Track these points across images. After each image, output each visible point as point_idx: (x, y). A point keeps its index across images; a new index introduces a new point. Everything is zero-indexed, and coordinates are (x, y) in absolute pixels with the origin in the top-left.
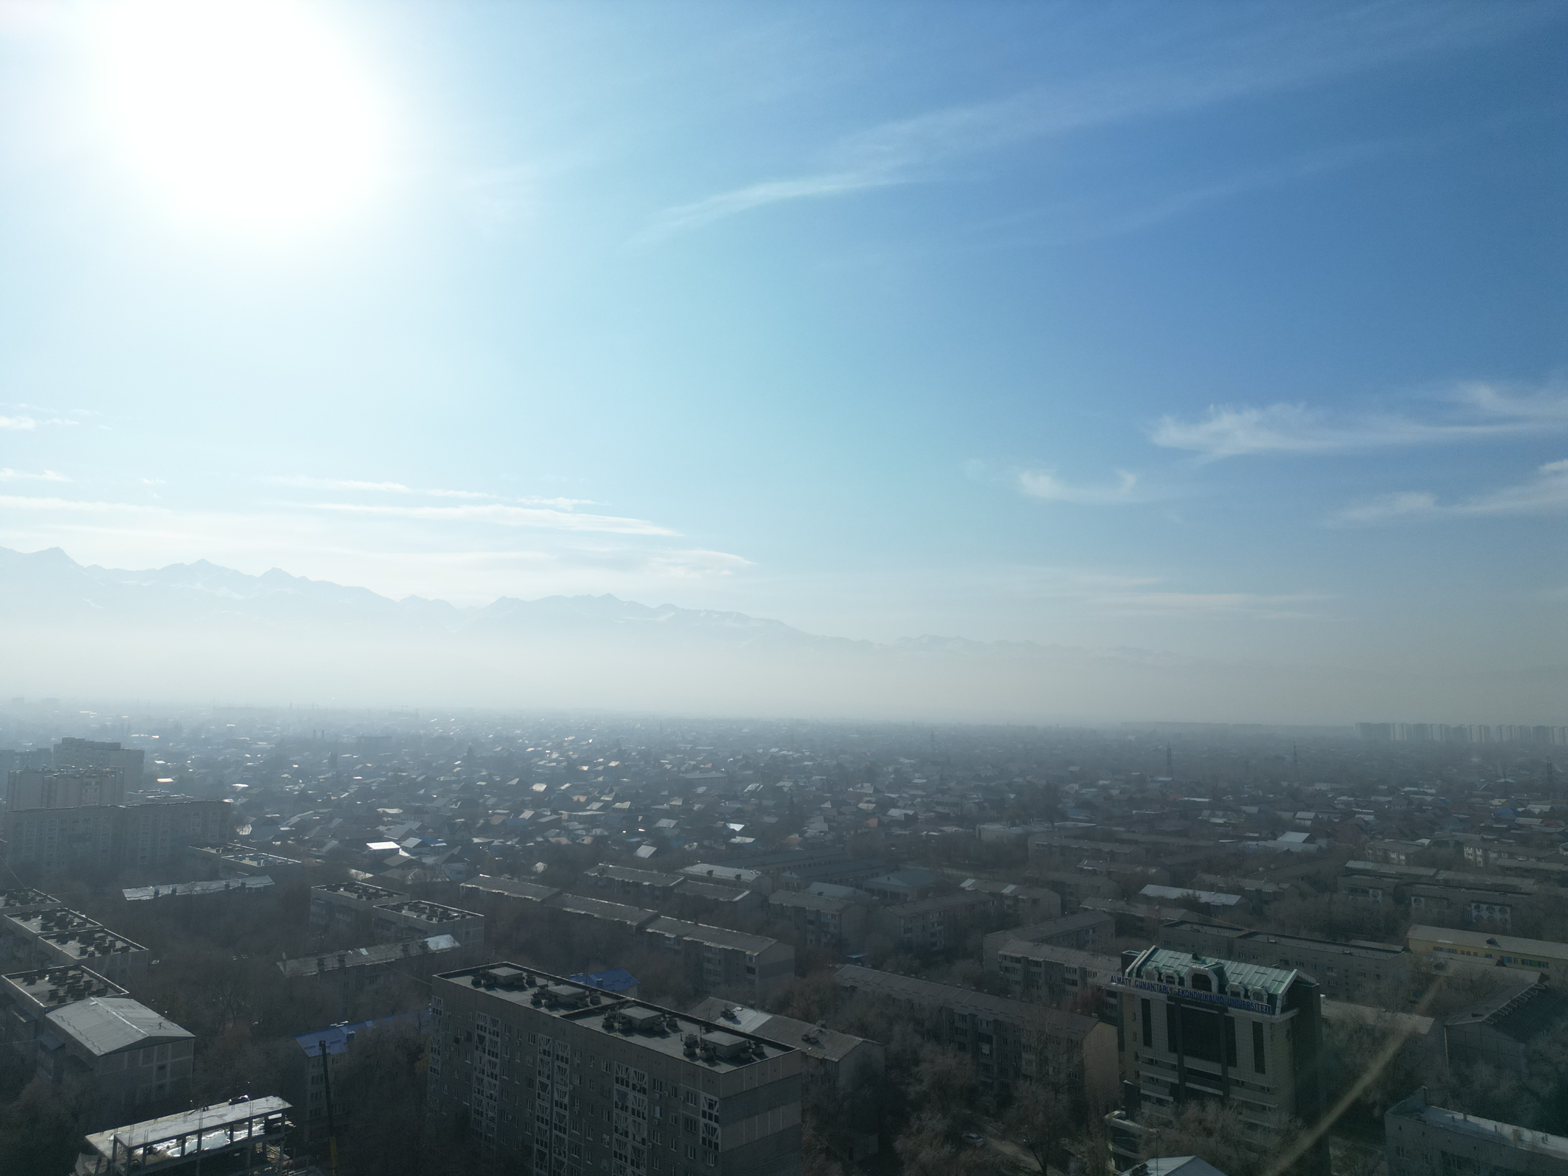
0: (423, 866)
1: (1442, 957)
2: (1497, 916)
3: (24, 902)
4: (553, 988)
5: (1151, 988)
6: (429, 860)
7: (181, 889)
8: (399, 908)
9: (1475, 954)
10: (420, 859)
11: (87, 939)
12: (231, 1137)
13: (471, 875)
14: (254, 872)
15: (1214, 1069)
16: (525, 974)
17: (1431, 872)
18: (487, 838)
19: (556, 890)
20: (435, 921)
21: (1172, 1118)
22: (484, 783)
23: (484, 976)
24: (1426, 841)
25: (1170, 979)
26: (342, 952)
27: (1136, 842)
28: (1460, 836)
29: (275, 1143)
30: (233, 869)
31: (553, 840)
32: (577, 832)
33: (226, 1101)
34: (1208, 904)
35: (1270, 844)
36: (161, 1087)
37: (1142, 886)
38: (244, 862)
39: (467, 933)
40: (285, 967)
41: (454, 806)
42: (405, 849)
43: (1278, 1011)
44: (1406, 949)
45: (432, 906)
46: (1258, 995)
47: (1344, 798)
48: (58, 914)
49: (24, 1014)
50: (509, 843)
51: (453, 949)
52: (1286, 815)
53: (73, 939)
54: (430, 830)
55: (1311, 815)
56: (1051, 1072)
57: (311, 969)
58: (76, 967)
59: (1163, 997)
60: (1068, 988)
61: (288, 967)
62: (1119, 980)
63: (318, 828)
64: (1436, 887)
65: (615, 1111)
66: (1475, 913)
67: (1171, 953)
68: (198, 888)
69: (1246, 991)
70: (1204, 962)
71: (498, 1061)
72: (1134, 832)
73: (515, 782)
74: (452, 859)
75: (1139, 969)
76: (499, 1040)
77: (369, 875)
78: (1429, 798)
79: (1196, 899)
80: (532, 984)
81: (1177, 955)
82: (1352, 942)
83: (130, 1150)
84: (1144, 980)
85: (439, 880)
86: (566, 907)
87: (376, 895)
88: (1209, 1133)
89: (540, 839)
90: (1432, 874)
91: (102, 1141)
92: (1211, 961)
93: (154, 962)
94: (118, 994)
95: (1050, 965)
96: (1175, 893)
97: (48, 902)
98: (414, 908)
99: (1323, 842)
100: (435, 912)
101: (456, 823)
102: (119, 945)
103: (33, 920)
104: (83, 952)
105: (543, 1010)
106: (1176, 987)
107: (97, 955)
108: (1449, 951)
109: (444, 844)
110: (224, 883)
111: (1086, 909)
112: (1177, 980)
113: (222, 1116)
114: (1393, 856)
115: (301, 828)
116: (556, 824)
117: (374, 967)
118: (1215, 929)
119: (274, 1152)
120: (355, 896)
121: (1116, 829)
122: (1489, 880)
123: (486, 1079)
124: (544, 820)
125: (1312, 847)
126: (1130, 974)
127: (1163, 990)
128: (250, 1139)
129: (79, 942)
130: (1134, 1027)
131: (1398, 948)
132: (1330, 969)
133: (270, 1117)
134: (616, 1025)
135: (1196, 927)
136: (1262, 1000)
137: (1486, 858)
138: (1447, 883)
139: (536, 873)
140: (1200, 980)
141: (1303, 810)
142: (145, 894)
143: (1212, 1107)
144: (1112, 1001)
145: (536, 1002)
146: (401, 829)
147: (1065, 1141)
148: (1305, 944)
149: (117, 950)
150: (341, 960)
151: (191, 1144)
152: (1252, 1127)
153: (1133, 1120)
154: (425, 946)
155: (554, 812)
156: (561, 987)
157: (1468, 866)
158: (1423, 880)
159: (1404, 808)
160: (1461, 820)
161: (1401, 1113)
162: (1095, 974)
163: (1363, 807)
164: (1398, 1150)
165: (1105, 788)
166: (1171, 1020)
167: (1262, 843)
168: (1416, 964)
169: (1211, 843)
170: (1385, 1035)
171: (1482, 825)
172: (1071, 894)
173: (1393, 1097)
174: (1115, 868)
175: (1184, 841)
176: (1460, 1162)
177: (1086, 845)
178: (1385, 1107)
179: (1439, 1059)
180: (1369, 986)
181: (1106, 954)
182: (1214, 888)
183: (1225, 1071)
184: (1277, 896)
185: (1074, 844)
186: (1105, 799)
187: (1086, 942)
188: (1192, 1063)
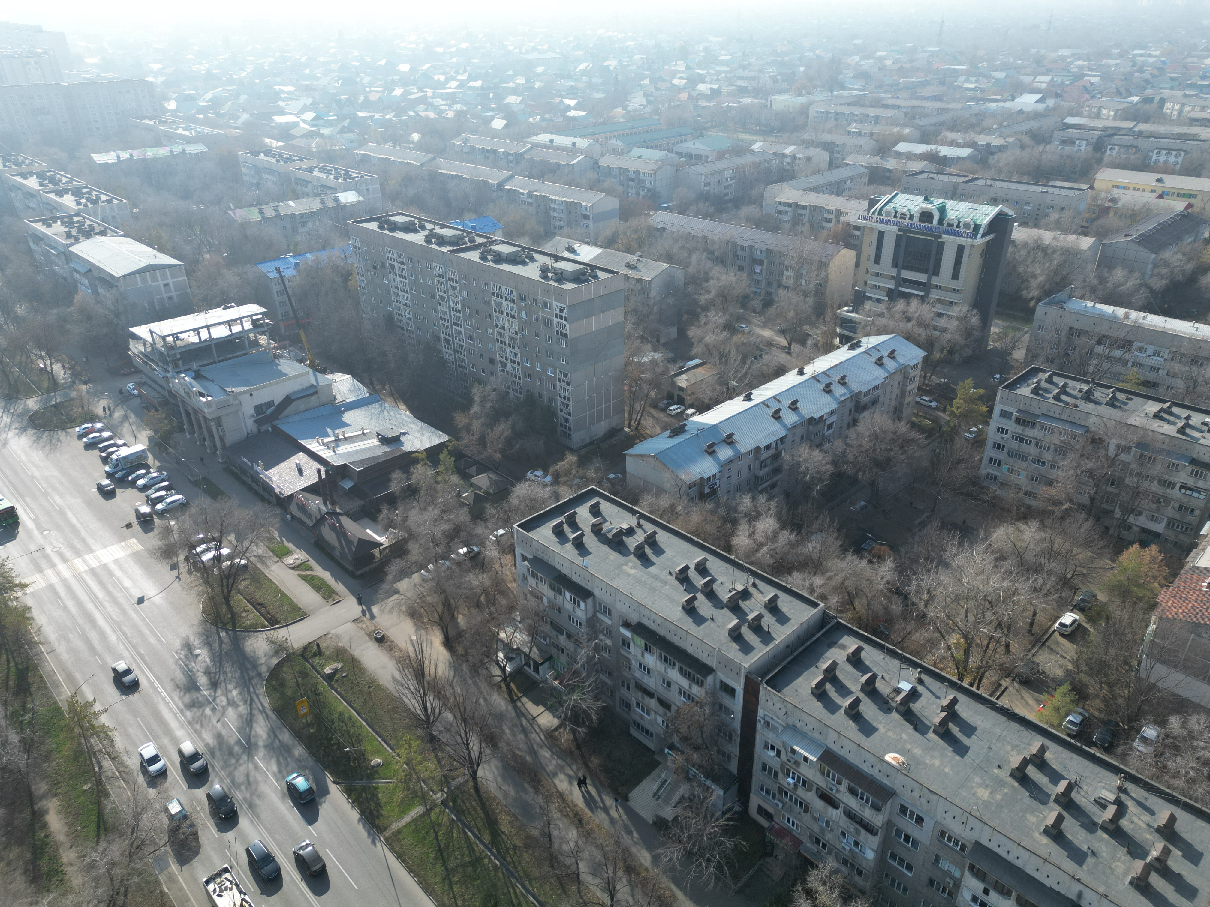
0: (322, 136)
1: (1117, 192)
2: (1172, 159)
3: (17, 164)
4: (438, 230)
5: (887, 223)
6: (326, 131)
7: (137, 154)
8: (310, 170)
9: (1144, 190)
10: (319, 130)
11: (77, 193)
12: (231, 330)
13: (362, 143)
14: (190, 141)
15: (921, 277)
16: (416, 221)
17: (1131, 124)
18: (369, 112)
19: (431, 156)
20: (340, 180)
21: (885, 311)
22: (358, 64)
23: (387, 222)
24: (1135, 99)
25: (903, 216)
26: (276, 204)
27: (898, 107)
28: (1166, 93)
29: (263, 333)
30: (171, 138)
31: (423, 114)
32: (441, 107)
33: (220, 307)
34: (945, 157)
35: (1008, 105)
36: (170, 298)
37: (895, 144)
38: (178, 131)
39: (367, 190)
40: (234, 214)
41: (336, 85)
42: (305, 121)
43: (979, 236)
44: (1092, 188)
45: (336, 169)
46: (967, 226)
47: (1080, 62)
48: (48, 174)
49: (54, 248)
50: (388, 117)
51: (359, 202)
52: (1027, 79)
53: (68, 193)
54: (322, 105)
55: (1048, 78)
56: (803, 284)
57: (254, 215)
58: (77, 215)
59: (895, 229)
60: (826, 224)
61: (239, 215)
62: (864, 218)
63: (230, 103)
64: (1131, 138)
65: (494, 314)
66: (1155, 157)
67: (908, 196)
68: (150, 153)
69: (959, 222)
70: (932, 202)
71: (407, 281)
72: (898, 98)
73: (383, 62)
74: (343, 131)
75: (881, 209)
76: (405, 267)
77: (280, 144)
78: (1151, 60)
79: (937, 153)
80: (423, 228)
81: (912, 197)
82: (1051, 183)
83: (164, 338)
84: (883, 217)
85: (337, 148)
86: (440, 169)
87: (290, 159)
88: (909, 320)
89: (412, 114)
90: (1131, 127)
91: (142, 331)
92: (937, 201)
93: (134, 210)
94: (116, 234)
95: (814, 208)
96: (921, 148)
97: (36, 164)
98: (322, 170)
99: (1051, 102)
100: (339, 173)
101: (341, 99)
102: (104, 198)
103: (30, 179)
104: (78, 203)
105: (434, 246)
106: (907, 221)
107: (90, 205)
108: (1124, 188)
109: (335, 118)
110: (168, 149)
111: (848, 164)
112: (908, 216)
113: (219, 317)
114: (1105, 112)
115: (216, 104)
116: (423, 100)
117: (302, 215)
118: (947, 177)
119: (263, 339)
120: (274, 160)
121: (883, 96)
122: (1177, 130)
123: (400, 293)
124: (412, 97)
125: (1041, 107)
126: (873, 213)
127: (896, 224)
128: (244, 331)
129: (73, 195)
130: (869, 251)
131: (1085, 187)
132: (1027, 204)
133: (254, 318)
134: (489, 257)
135: (931, 175)
136: (969, 229)
137: (1180, 112)
138: (1141, 134)
139: (413, 142)
140: (926, 216)
141: (1043, 74)
142: (109, 158)
143: (914, 303)
144: (857, 233)
145: (428, 240)
146: (296, 105)
147: (807, 328)
148: (1012, 186)
149: (103, 202)
150: (276, 209)
151: (204, 335)
152: (940, 315)
153: (857, 313)
154: (336, 200)
155: (420, 90)
156: (445, 230)
157: (1164, 119)
158: (1122, 132)
159: (1128, 69)
160: (1172, 79)
161: (1050, 303)
162: (847, 214)
163: (1092, 70)
164: (1040, 327)
165: (881, 59)
166: (897, 246)
167: (1001, 104)
168: (1095, 199)
169: (959, 106)
170: (1054, 252)
171: (1189, 82)
172: (838, 152)
173: (1047, 293)
174: (877, 129)
175: (938, 105)
176: (1080, 333)
177: (857, 110)
178: (1039, 300)
179: (1089, 267)
180: (1054, 216)
181: (857, 198)
182: (953, 144)
183: (929, 279)
184: (1002, 148)
185: (847, 110)
186: (880, 69)
187: (844, 190)
188: (907, 274)
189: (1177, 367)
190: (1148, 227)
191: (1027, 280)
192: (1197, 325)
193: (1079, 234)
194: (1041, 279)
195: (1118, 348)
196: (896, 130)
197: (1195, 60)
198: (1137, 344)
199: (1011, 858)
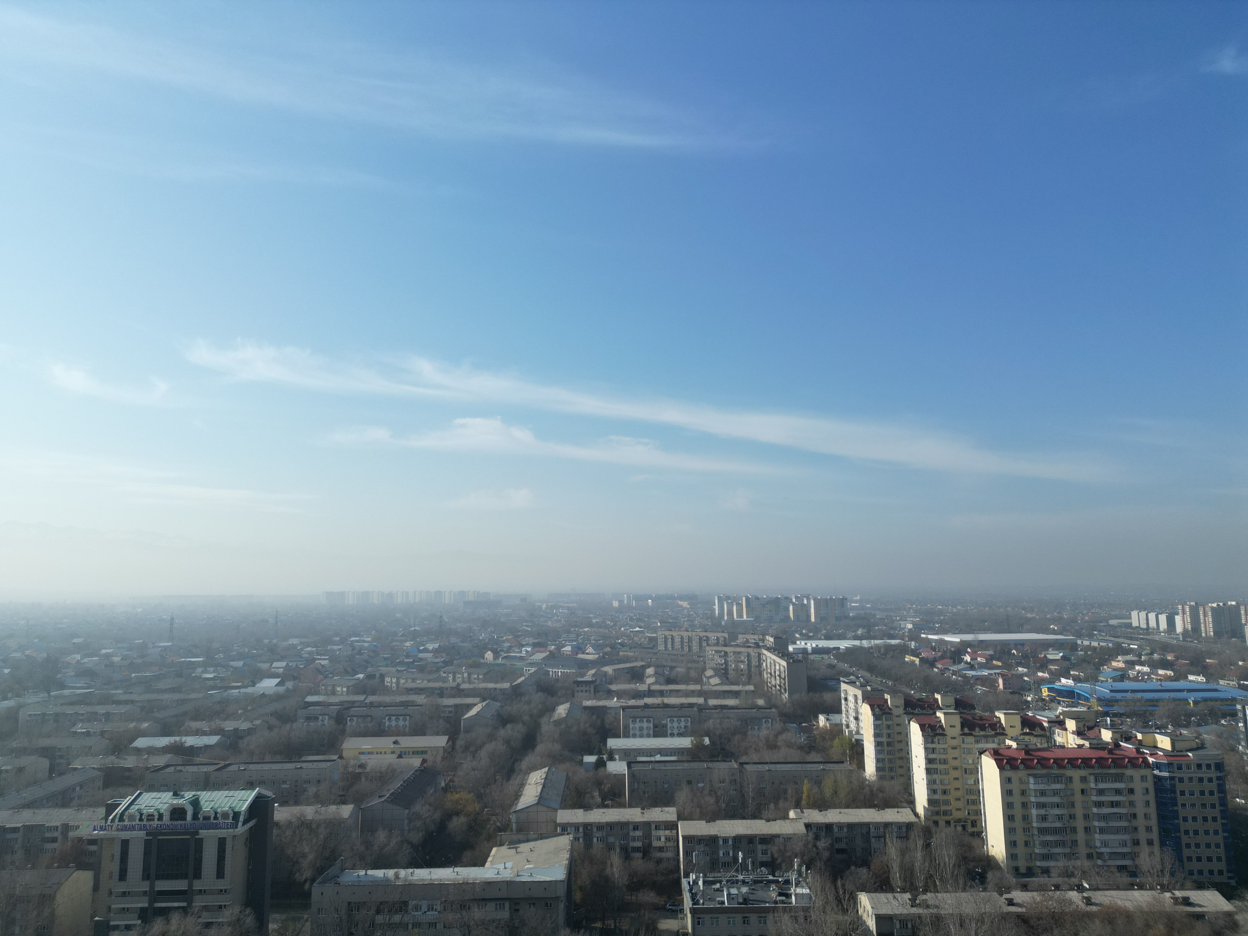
1: (363, 758)
2: (401, 723)
5: (132, 829)
9: (385, 753)
15: (181, 885)
17: (362, 698)
24: (361, 676)
25: (150, 817)
27: (132, 702)
28: (384, 670)
34: (192, 747)
35: (250, 690)
37: (133, 740)
43: (240, 824)
44: (341, 757)
46: (225, 815)
47: (309, 649)
52: (265, 666)
55: (283, 664)
59: (142, 834)
60: (48, 846)
62: (101, 828)
64: (365, 708)
66: (387, 723)
67: (154, 794)
69: (216, 813)
70: (183, 797)
72: (131, 693)
75: (122, 815)
78: (366, 645)
79: (182, 744)
81: (158, 795)
82: (303, 759)
84: (126, 823)
90: (363, 699)
92: (189, 795)
95: (29, 828)
96: (164, 741)
99: (290, 685)
106: (155, 823)
108: (369, 753)
111: (75, 769)
112: (156, 817)
114: (339, 689)
118: (196, 767)
121: (113, 692)
122: (399, 699)
125: (281, 689)
126: (113, 820)
127: (142, 828)
130: (111, 866)
131: (335, 757)
132: (284, 782)
135: (179, 768)
136: (228, 819)
137: (398, 683)
138: (371, 705)
140: (178, 813)
141: (278, 661)
143: (175, 919)
144: (93, 848)
148: (266, 767)
152: (208, 925)
157: (386, 690)
158: (356, 704)
159: (349, 653)
160: (385, 659)
161: (324, 882)
162: (77, 827)
163: (321, 655)
164: (319, 911)
165: (107, 656)
166: (147, 853)
167: (243, 690)
168: (346, 767)
169: (201, 695)
170: (319, 826)
171: (398, 661)
172: (61, 757)
173: (320, 871)
174: (108, 727)
175: (176, 696)
176: (359, 906)
177: (82, 709)
178: (313, 880)
179: (354, 834)
180: (312, 790)
181: (91, 806)
182: (199, 733)
183: (190, 885)
184: (250, 732)
185: (69, 710)
186: (106, 666)
187: (72, 799)
188: (163, 885)
189: (450, 917)
190: (396, 785)
191: (297, 862)
192: (456, 869)
193: (339, 804)
194: (311, 857)
195: (396, 913)
196: (132, 725)
197: (398, 643)
198: (412, 903)
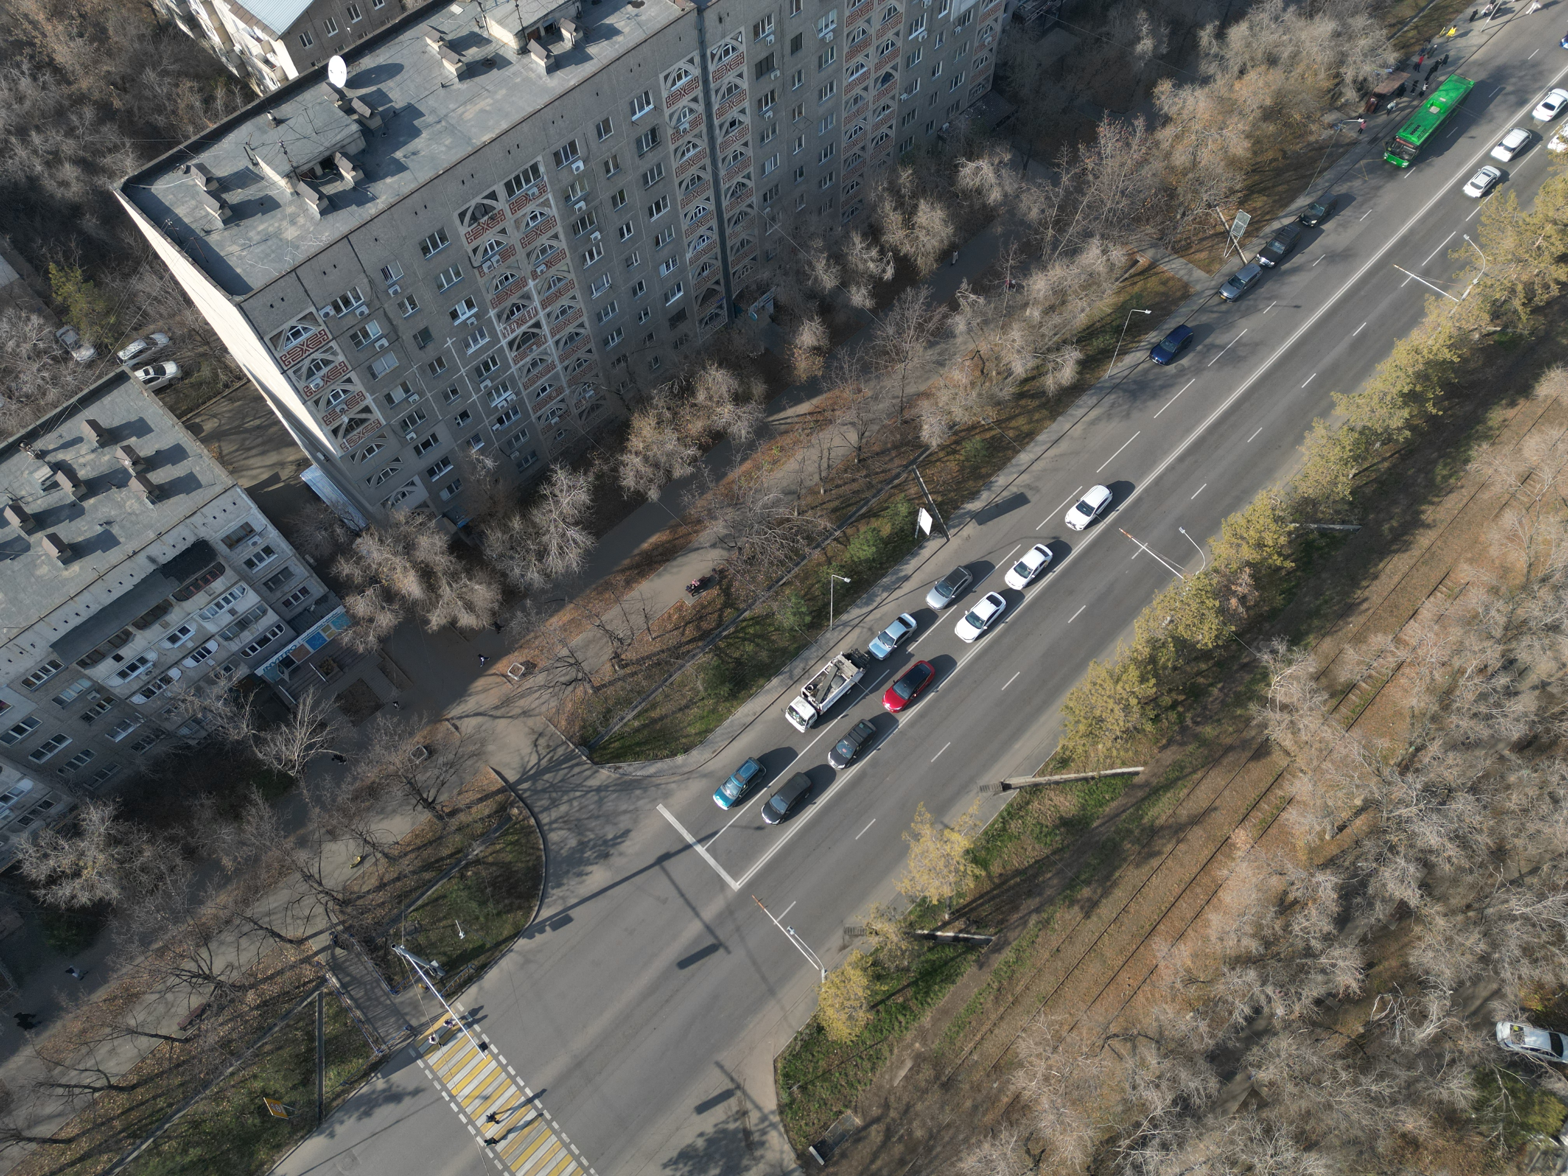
199: (85, 615)
